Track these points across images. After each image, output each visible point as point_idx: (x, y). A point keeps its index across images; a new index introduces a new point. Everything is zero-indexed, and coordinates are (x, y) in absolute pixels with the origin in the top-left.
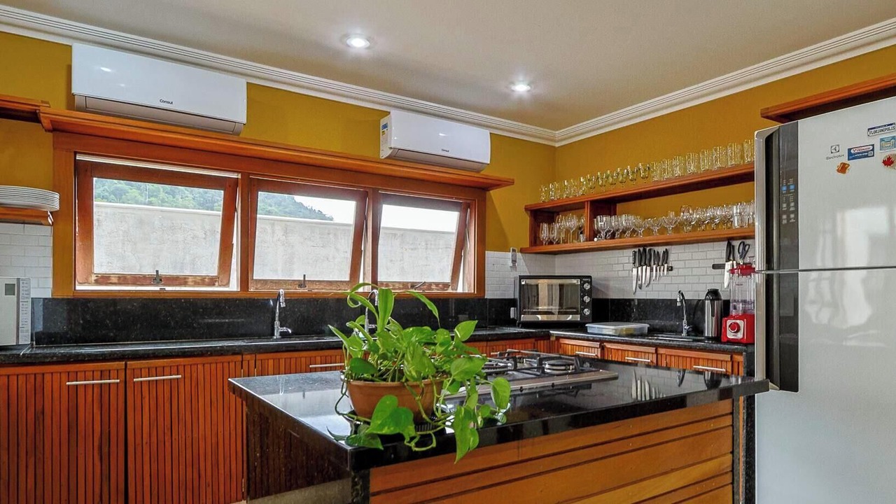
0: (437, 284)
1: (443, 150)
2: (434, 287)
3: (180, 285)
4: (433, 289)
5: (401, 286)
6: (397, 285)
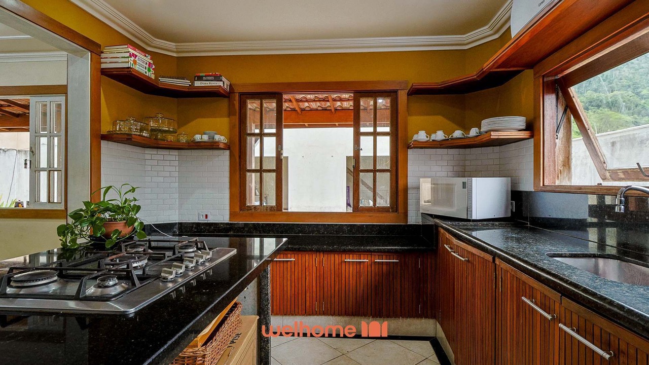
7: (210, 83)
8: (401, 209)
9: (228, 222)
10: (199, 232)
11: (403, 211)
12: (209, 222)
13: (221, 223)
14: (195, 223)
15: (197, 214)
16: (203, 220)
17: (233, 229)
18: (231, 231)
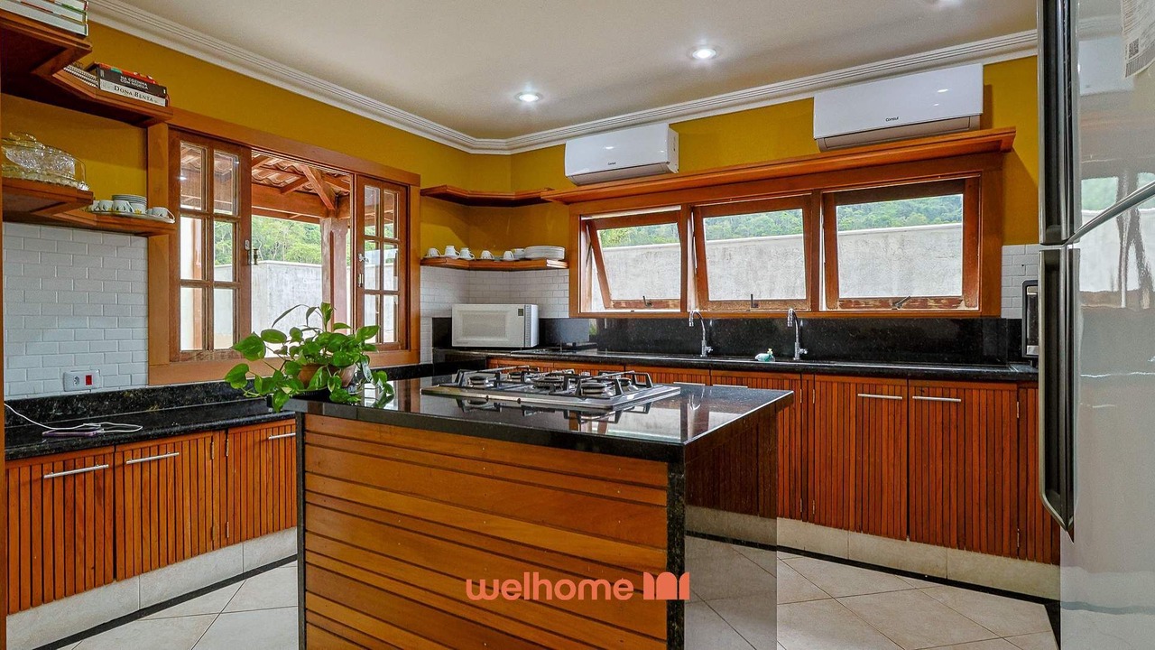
0: (938, 300)
1: (888, 120)
2: (931, 303)
3: (664, 308)
4: (931, 307)
5: (878, 304)
6: (871, 303)
7: (136, 94)
8: (413, 346)
9: (143, 387)
10: (69, 417)
11: (416, 348)
12: (93, 391)
13: (130, 391)
14: (57, 397)
15: (59, 376)
16: (81, 389)
17: (158, 401)
18: (153, 405)
